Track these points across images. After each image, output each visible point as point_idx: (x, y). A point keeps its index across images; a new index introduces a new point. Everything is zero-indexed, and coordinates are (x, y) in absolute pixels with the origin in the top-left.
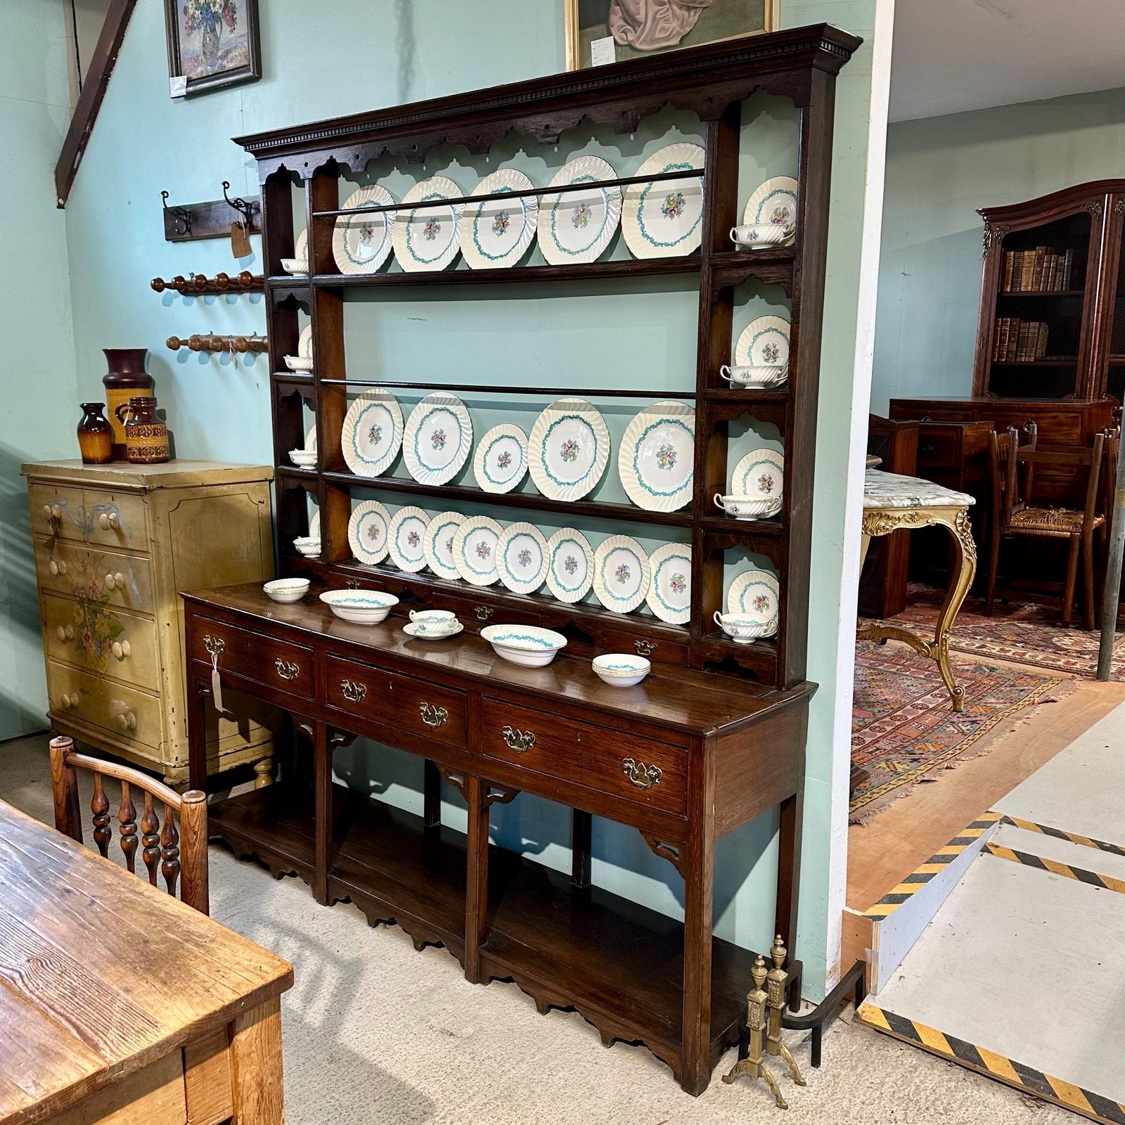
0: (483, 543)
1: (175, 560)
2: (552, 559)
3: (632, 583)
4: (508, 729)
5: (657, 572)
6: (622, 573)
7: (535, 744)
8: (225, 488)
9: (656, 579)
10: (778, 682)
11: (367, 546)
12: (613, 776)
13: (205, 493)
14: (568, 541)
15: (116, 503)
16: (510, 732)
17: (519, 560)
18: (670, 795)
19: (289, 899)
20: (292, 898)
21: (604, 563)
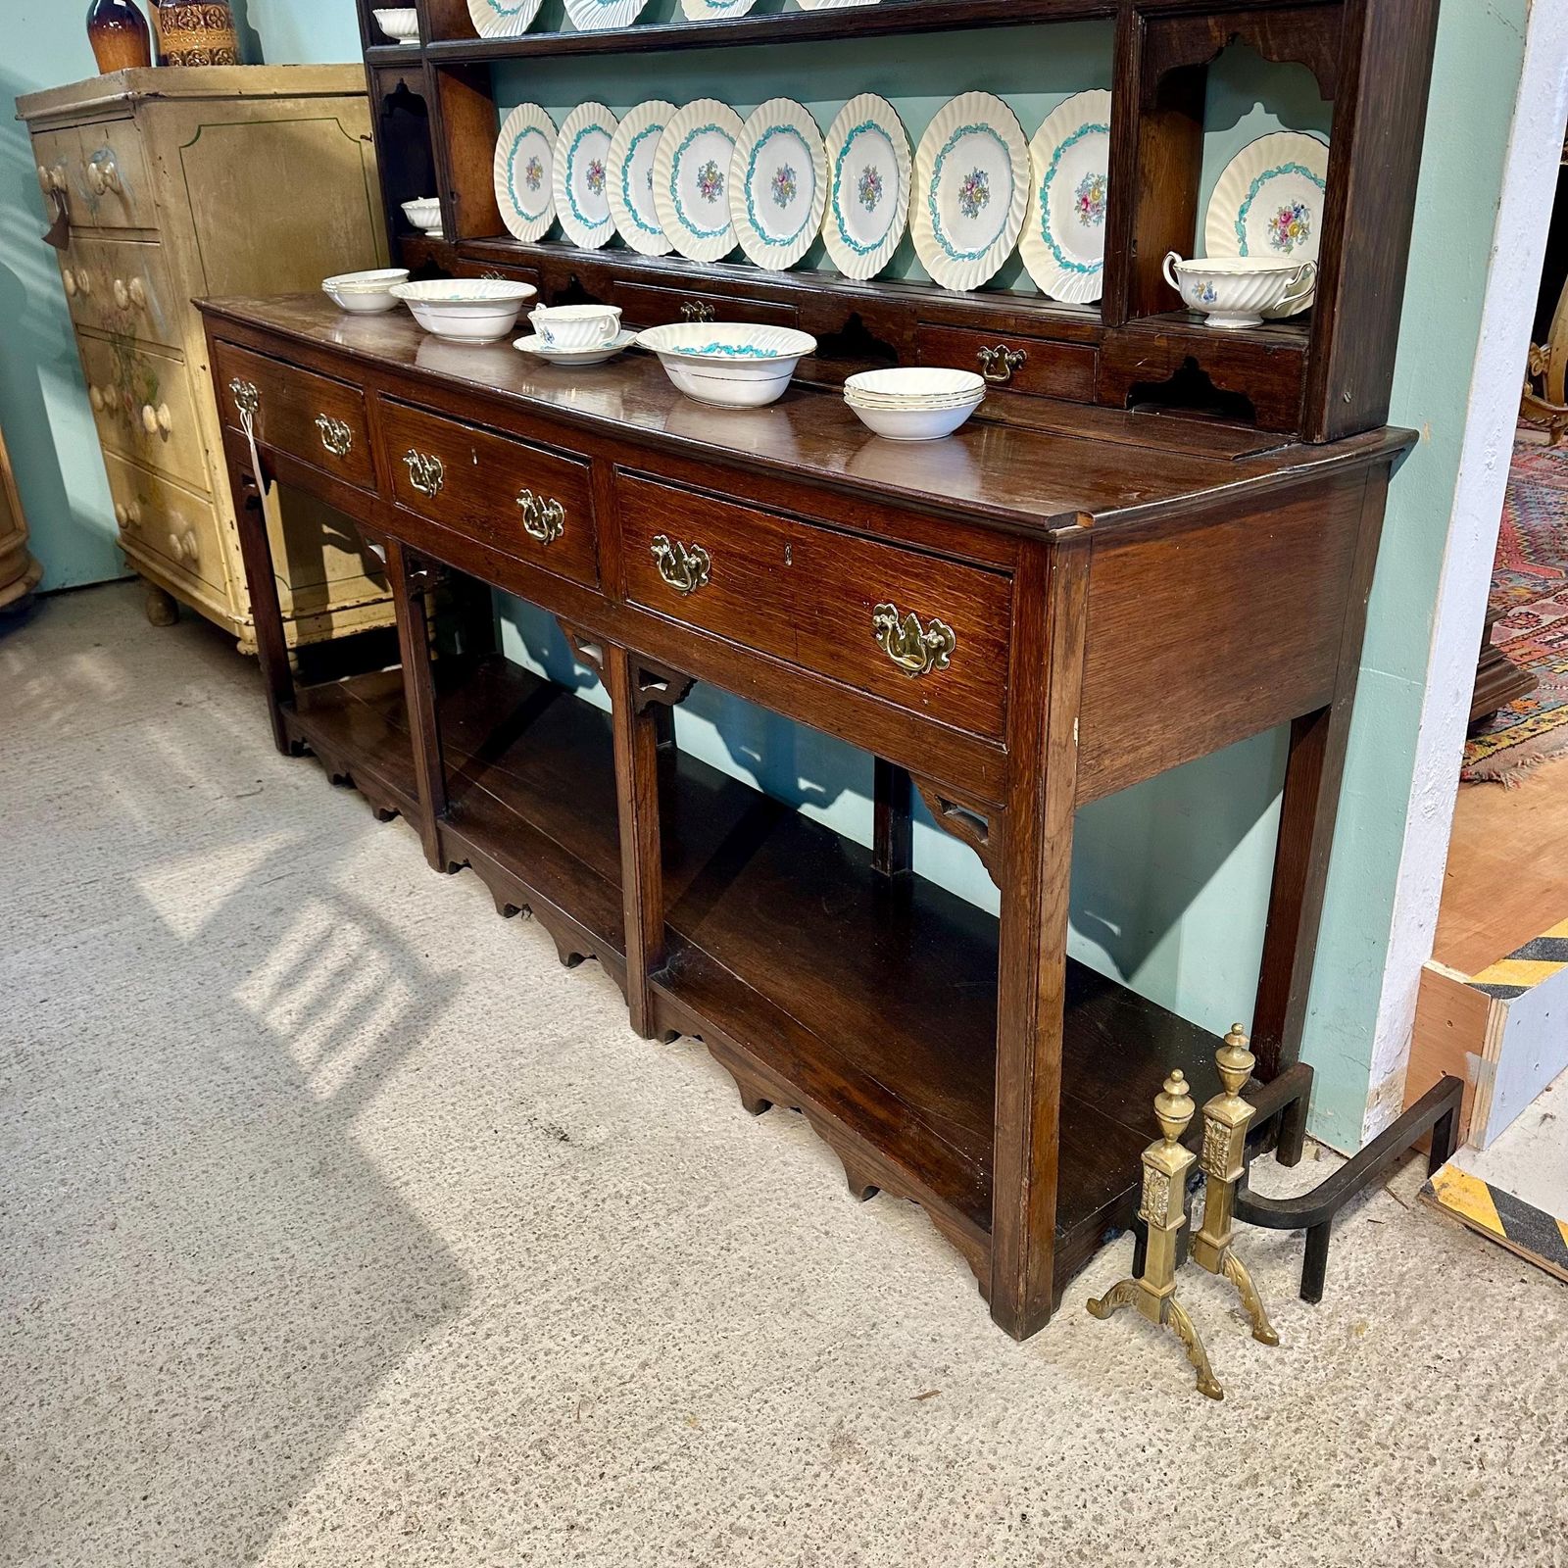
0: (711, 165)
1: (203, 243)
2: (834, 180)
3: (991, 213)
4: (661, 543)
5: (1048, 178)
6: (974, 192)
7: (710, 574)
8: (289, 104)
9: (1044, 197)
10: (1305, 423)
11: (527, 206)
12: (855, 646)
13: (249, 113)
14: (863, 131)
15: (112, 142)
16: (666, 549)
17: (774, 194)
18: (971, 691)
19: (386, 856)
20: (393, 855)
21: (936, 172)
